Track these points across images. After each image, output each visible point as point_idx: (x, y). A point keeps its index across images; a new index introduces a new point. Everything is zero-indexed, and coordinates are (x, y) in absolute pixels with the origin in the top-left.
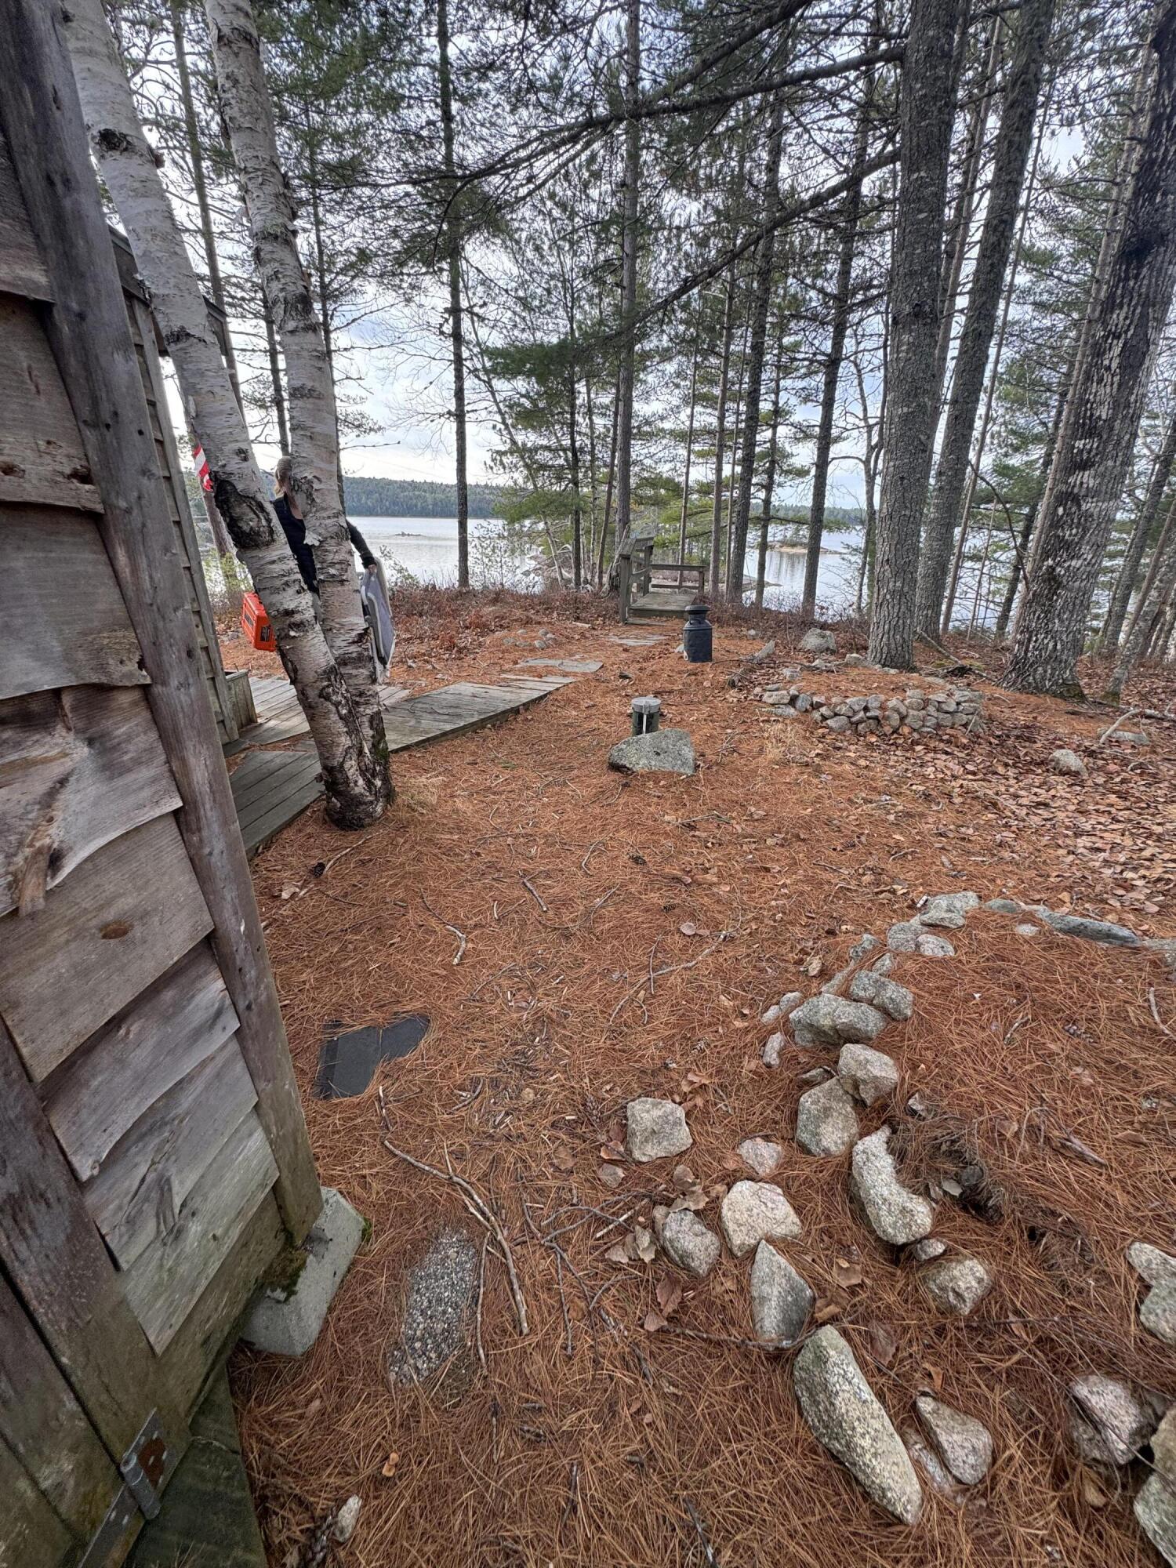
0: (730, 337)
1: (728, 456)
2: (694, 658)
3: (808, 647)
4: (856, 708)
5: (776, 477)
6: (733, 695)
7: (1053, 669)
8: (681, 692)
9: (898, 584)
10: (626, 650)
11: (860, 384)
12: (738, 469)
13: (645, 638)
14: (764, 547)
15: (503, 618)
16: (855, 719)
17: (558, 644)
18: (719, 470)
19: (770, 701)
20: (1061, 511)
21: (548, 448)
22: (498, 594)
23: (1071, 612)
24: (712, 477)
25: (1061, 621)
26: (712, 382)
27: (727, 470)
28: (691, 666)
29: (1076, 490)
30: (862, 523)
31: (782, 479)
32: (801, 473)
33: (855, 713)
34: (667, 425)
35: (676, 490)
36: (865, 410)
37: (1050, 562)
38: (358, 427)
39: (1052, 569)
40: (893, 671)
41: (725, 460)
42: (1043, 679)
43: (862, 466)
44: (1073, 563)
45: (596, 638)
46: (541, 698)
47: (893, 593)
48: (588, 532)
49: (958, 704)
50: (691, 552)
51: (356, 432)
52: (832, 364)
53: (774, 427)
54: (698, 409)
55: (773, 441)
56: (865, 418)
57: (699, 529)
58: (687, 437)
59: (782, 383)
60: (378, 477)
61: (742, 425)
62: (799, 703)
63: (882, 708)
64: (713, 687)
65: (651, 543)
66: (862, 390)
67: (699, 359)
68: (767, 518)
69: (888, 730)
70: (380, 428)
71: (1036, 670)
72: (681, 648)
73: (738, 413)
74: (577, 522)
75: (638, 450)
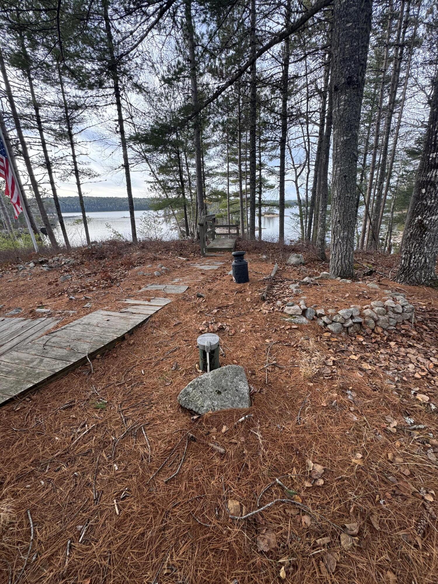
0: (241, 137)
1: (244, 182)
2: (239, 281)
3: (292, 263)
4: (346, 317)
5: (262, 189)
6: (265, 308)
7: (425, 272)
8: (234, 307)
9: (346, 233)
10: (203, 274)
11: (291, 153)
12: (248, 186)
13: (213, 264)
14: (260, 216)
15: (142, 258)
16: (347, 325)
17: (168, 272)
18: (241, 186)
19: (289, 312)
20: (424, 191)
21: (171, 181)
22: (143, 245)
23: (433, 243)
24: (238, 189)
25: (428, 248)
26: (236, 154)
27: (244, 187)
28: (238, 286)
29: (433, 179)
30: (297, 204)
31: (265, 190)
32: (272, 187)
33: (346, 320)
34: (219, 171)
35: (225, 195)
36: (293, 162)
37: (420, 217)
38: (89, 175)
39: (422, 221)
40: (349, 281)
41: (243, 183)
42: (420, 277)
43: (294, 183)
44: (433, 217)
45: (188, 266)
46: (144, 321)
47: (343, 239)
48: (190, 213)
49: (403, 307)
50: (232, 219)
51: (88, 177)
52: (283, 142)
53: (260, 170)
54: (230, 164)
55: (260, 175)
56: (294, 165)
57: (235, 210)
58: (227, 175)
59: (262, 154)
60: (114, 197)
61: (249, 170)
62: (308, 314)
63: (361, 315)
64: (252, 302)
65: (214, 217)
66: (291, 155)
67: (229, 145)
68: (261, 204)
69: (368, 331)
70: (99, 175)
71: (416, 273)
72: (231, 272)
73: (246, 165)
74: (185, 210)
75: (207, 181)
